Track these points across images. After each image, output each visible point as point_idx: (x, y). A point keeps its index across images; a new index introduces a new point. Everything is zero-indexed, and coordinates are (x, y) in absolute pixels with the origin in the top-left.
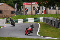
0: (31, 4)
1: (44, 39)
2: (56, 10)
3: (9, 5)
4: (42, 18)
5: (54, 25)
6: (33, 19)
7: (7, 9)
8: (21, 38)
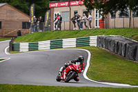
0: (69, 5)
1: (99, 88)
2: (129, 19)
3: (17, 7)
4: (95, 37)
5: (125, 54)
6: (75, 39)
7: (13, 19)
8: (45, 87)
